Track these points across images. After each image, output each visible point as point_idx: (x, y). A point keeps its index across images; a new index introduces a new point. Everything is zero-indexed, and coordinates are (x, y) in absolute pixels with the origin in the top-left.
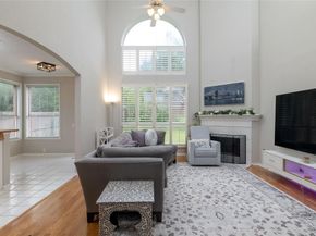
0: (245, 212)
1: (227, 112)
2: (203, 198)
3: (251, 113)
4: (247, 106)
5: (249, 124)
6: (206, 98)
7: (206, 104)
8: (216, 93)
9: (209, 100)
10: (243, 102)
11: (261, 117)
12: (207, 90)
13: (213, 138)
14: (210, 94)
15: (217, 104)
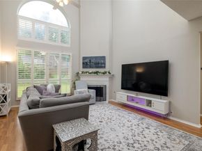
0: (122, 125)
1: (96, 73)
2: (99, 123)
3: (109, 73)
4: (107, 69)
5: (107, 79)
6: (83, 63)
7: (83, 67)
8: (90, 61)
9: (85, 65)
10: (105, 67)
11: (113, 75)
12: (84, 58)
13: (89, 88)
14: (86, 61)
15: (90, 67)
